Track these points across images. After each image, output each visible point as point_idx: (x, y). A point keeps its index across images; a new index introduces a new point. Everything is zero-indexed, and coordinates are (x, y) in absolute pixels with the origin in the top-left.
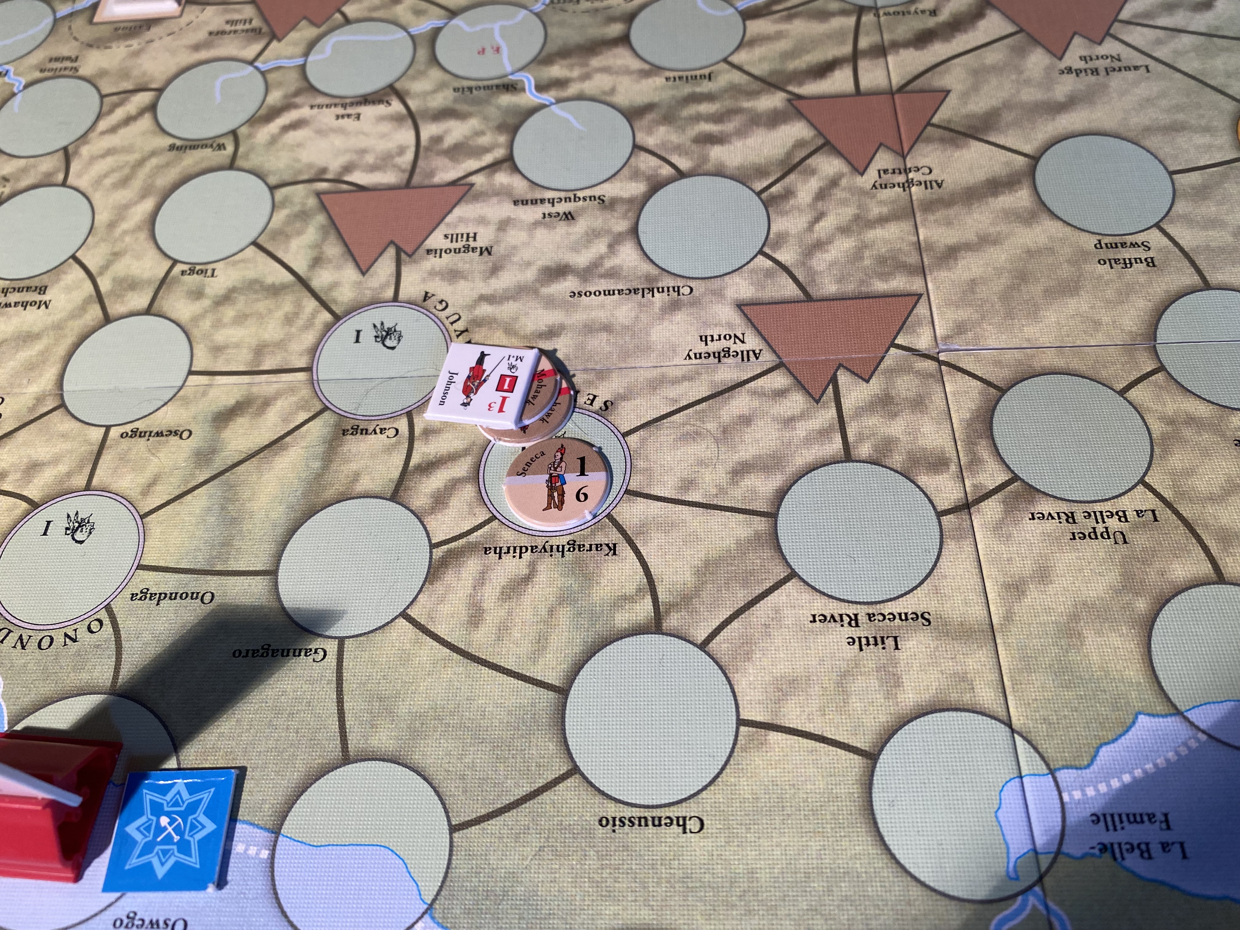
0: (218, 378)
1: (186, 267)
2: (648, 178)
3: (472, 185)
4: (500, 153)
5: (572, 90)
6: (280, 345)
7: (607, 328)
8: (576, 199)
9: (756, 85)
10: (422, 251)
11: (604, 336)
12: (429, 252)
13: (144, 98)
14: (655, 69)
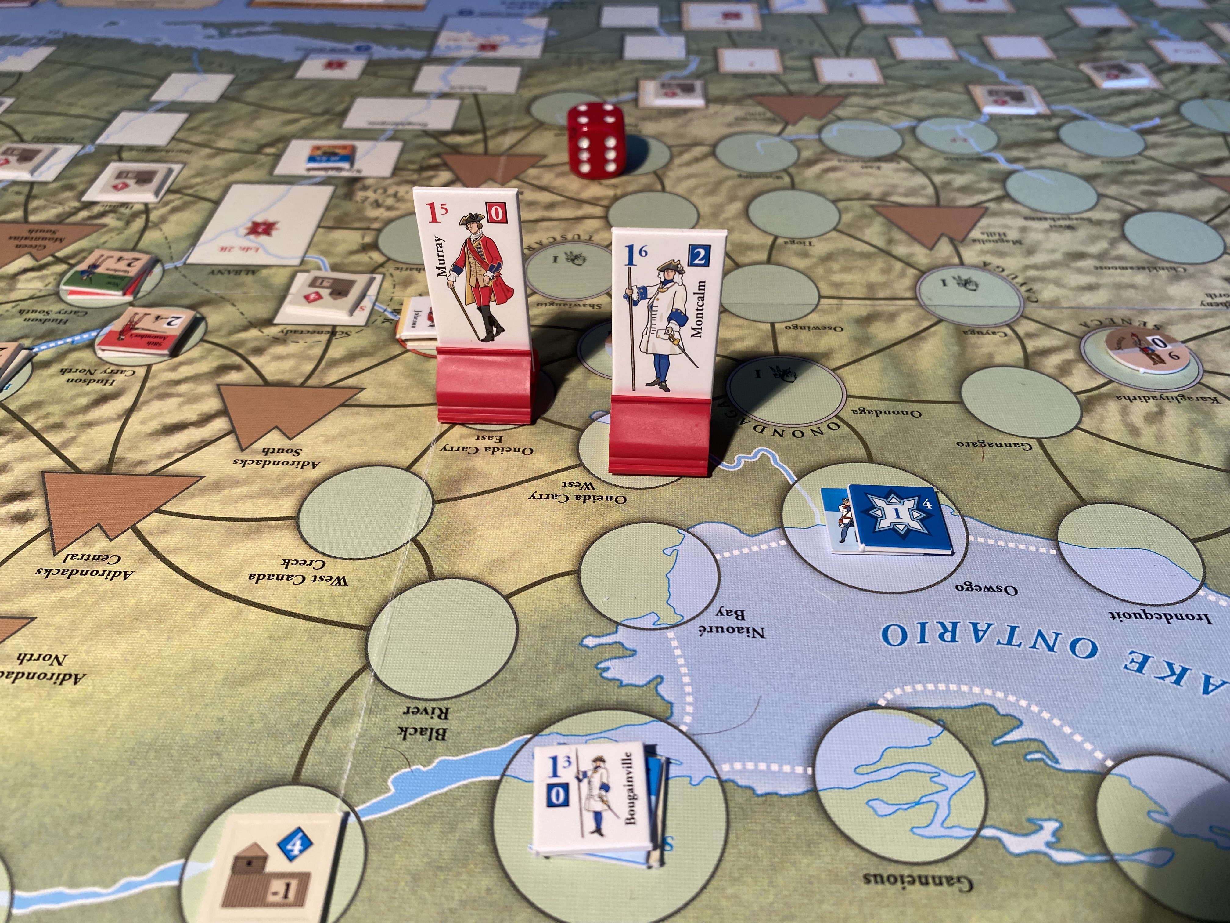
0: (845, 301)
1: (788, 240)
2: (1120, 211)
3: (987, 209)
4: (998, 193)
5: (1034, 163)
6: (884, 285)
7: (1133, 286)
8: (1070, 219)
9: (1170, 169)
10: (967, 240)
11: (1132, 291)
12: (974, 241)
14: (1089, 157)
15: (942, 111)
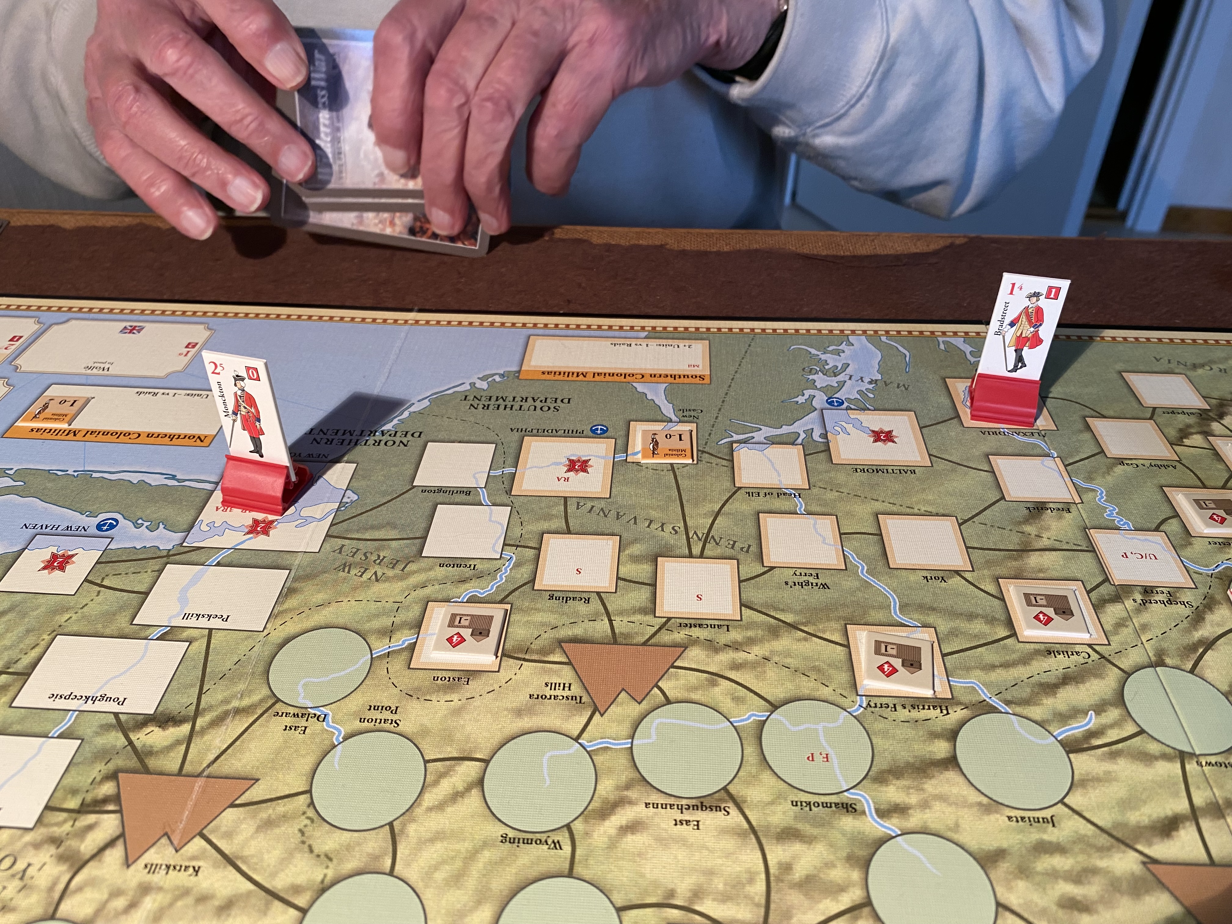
4: (856, 894)
5: (915, 820)
9: (1105, 840)
13: (470, 769)
14: (994, 804)
15: (807, 686)
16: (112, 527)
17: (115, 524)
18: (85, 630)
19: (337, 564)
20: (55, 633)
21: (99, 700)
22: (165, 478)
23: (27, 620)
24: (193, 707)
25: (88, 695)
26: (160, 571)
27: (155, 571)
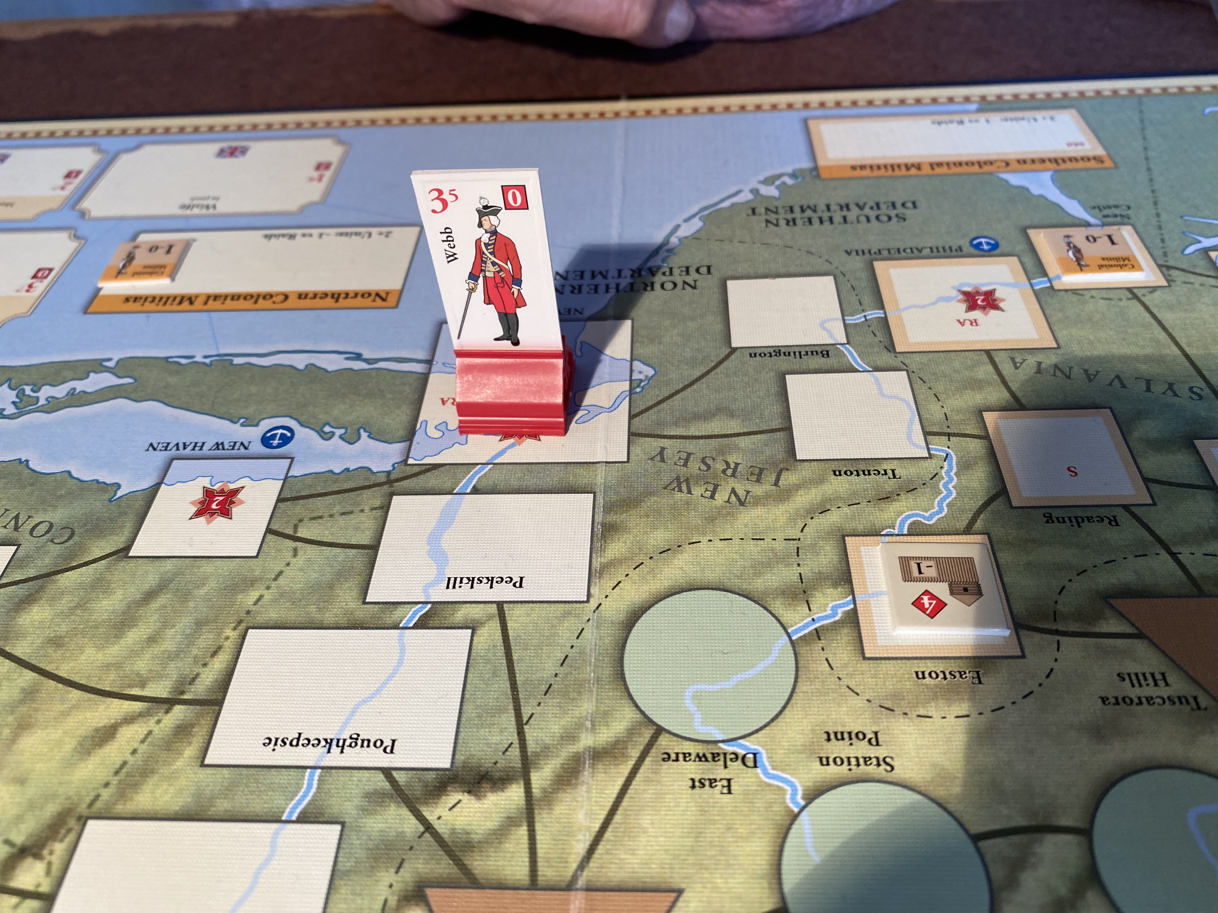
13: (1061, 851)
16: (286, 440)
17: (289, 434)
18: (292, 616)
19: (666, 479)
20: (243, 626)
21: (350, 746)
22: (347, 359)
23: (191, 604)
24: (515, 752)
25: (328, 737)
26: (385, 508)
27: (376, 509)
